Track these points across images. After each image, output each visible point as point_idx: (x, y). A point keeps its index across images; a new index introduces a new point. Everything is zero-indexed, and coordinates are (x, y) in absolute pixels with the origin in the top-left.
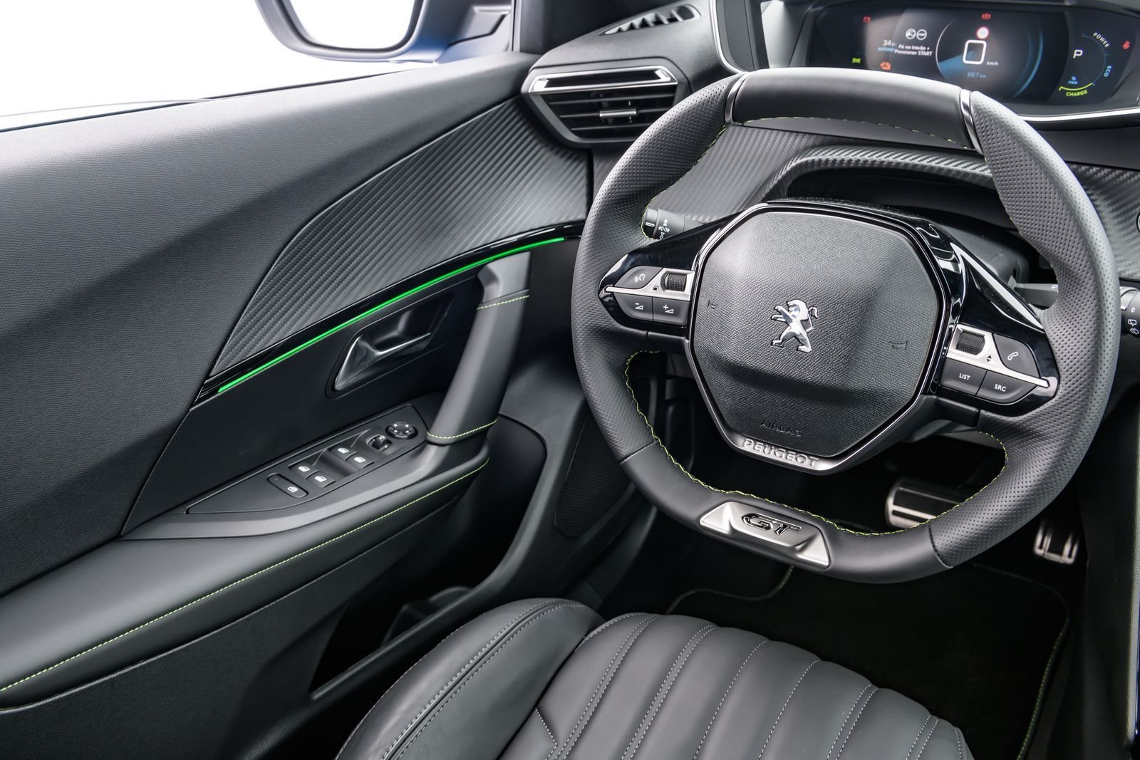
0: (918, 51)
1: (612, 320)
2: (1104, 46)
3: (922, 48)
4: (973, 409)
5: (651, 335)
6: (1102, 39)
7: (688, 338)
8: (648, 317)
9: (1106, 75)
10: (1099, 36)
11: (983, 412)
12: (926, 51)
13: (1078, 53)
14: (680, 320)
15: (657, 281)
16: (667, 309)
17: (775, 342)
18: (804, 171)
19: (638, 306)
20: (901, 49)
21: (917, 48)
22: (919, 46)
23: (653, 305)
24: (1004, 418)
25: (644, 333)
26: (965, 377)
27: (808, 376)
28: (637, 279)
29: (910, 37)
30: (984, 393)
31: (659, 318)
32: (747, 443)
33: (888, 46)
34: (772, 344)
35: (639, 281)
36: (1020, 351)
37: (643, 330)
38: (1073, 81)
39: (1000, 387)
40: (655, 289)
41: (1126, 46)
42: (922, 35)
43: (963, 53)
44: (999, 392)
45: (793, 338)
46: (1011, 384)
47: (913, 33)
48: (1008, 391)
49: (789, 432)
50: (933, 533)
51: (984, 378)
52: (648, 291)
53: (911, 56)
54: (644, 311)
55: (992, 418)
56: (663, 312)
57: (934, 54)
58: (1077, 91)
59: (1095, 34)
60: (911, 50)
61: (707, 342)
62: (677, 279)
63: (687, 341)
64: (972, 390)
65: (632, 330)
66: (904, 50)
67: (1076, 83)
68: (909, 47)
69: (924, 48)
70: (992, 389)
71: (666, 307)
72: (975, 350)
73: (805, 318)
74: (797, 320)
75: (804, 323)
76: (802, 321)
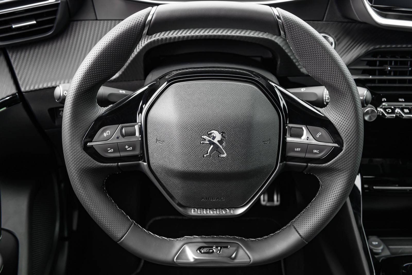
1: (95, 161)
4: (305, 164)
5: (120, 165)
7: (145, 162)
8: (117, 155)
11: (309, 164)
14: (137, 152)
15: (117, 133)
16: (128, 148)
17: (205, 156)
18: (153, 46)
19: (109, 150)
23: (118, 148)
24: (320, 165)
25: (116, 164)
26: (298, 149)
27: (228, 169)
28: (105, 135)
30: (308, 156)
31: (123, 154)
32: (193, 210)
34: (204, 157)
35: (107, 135)
36: (321, 132)
37: (115, 163)
39: (316, 151)
40: (118, 138)
44: (316, 153)
45: (215, 151)
46: (321, 148)
48: (320, 152)
49: (218, 200)
50: (297, 229)
51: (307, 148)
52: (113, 140)
54: (114, 152)
55: (314, 166)
56: (125, 150)
61: (161, 162)
62: (130, 129)
63: (145, 164)
64: (302, 155)
65: (108, 164)
70: (312, 152)
71: (127, 147)
72: (300, 136)
73: (220, 139)
74: (216, 141)
75: (220, 142)
76: (218, 141)
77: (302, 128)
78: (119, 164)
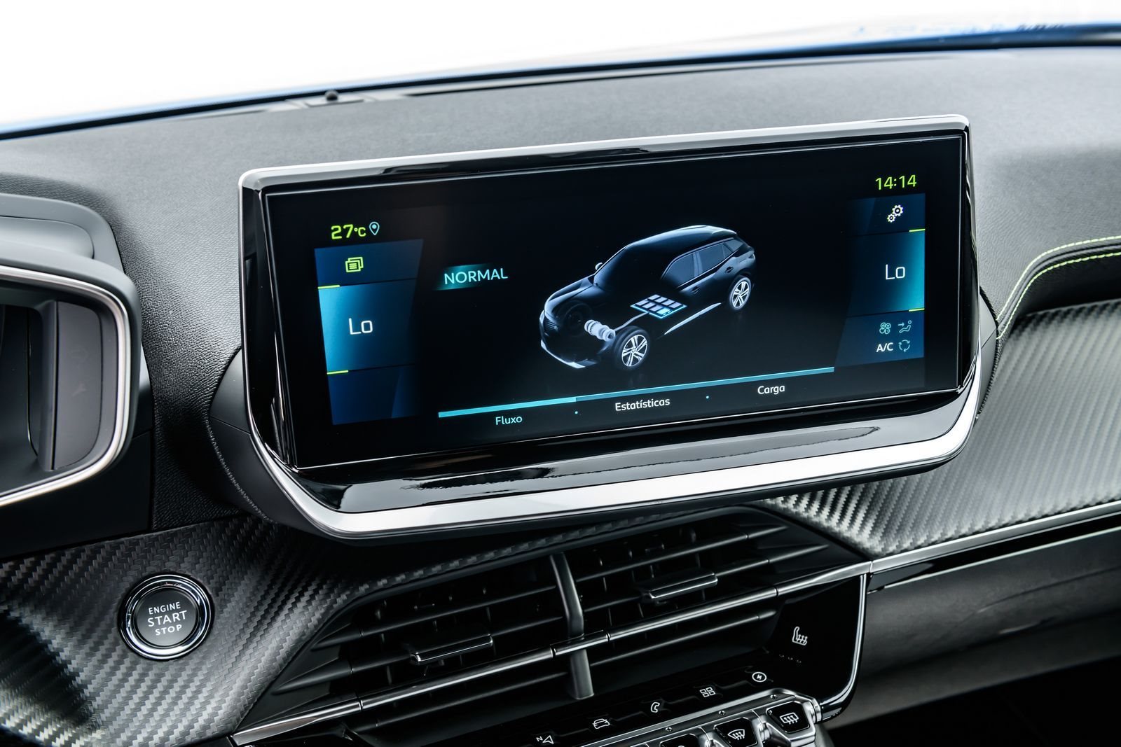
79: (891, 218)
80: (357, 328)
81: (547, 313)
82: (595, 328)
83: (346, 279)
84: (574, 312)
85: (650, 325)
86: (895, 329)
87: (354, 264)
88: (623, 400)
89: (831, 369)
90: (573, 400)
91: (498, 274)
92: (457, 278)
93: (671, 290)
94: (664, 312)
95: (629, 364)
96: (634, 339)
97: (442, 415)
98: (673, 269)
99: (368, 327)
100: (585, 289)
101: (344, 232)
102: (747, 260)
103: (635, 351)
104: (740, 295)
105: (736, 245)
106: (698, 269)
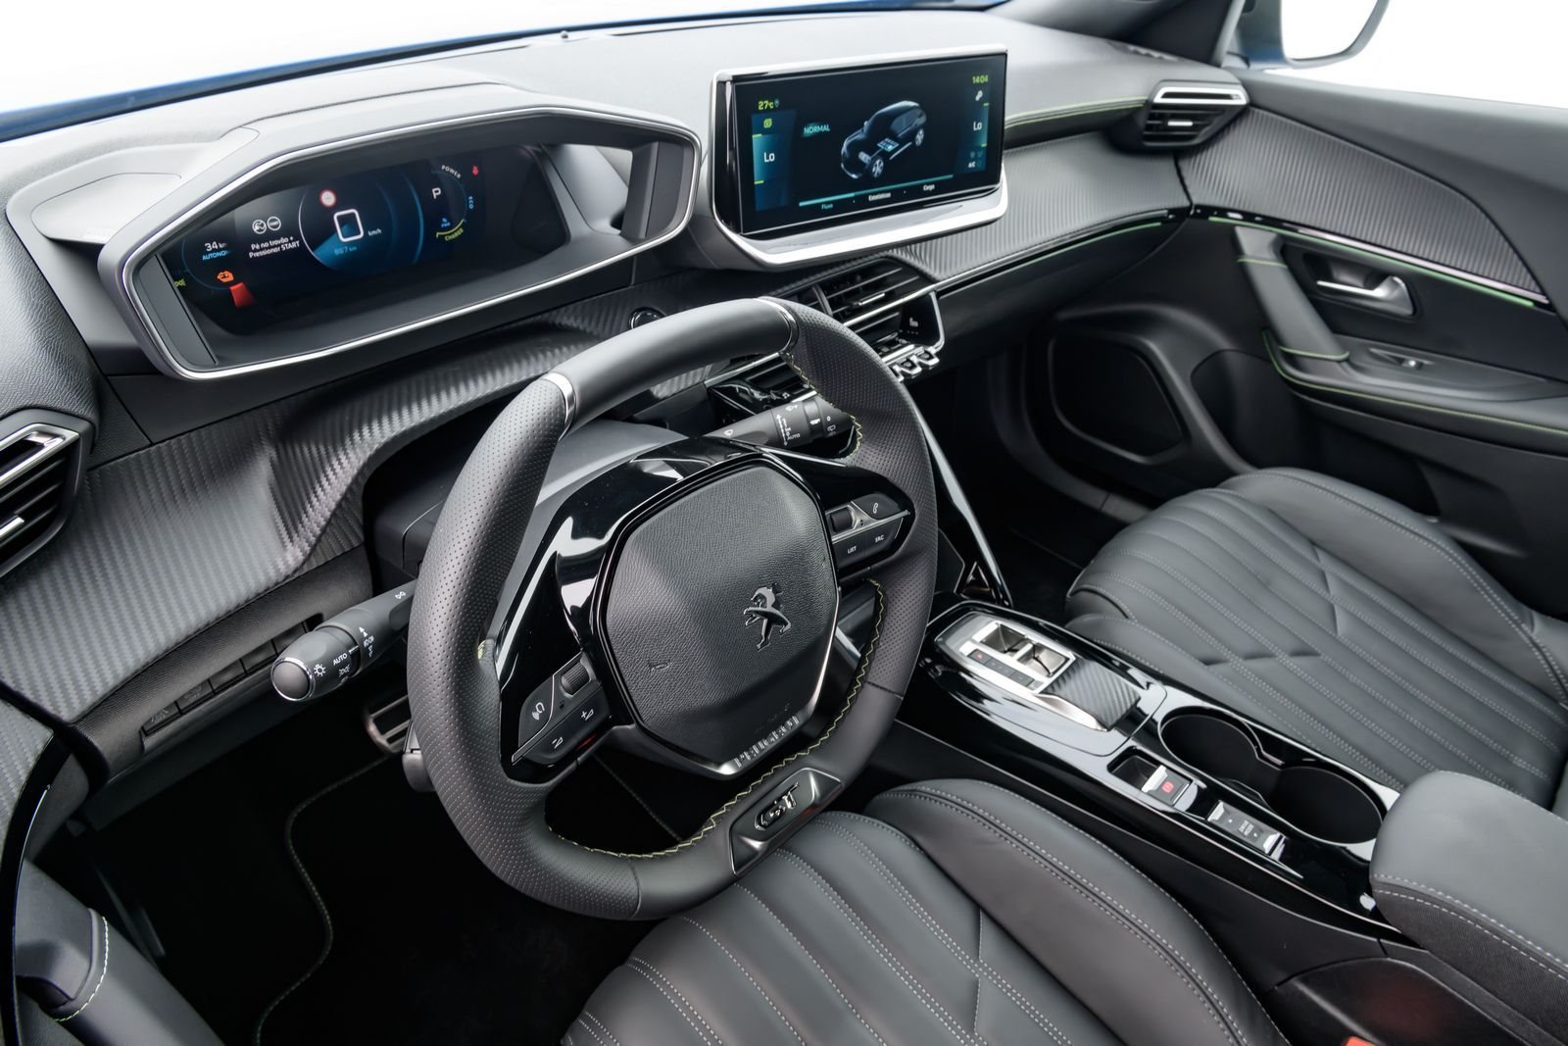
0: (279, 245)
1: (538, 786)
2: (456, 177)
3: (284, 240)
4: (867, 569)
6: (452, 171)
7: (631, 723)
8: (573, 742)
9: (471, 207)
10: (447, 169)
12: (290, 242)
13: (437, 192)
14: (604, 714)
15: (557, 697)
17: (759, 646)
19: (555, 743)
20: (256, 251)
21: (276, 242)
22: (279, 239)
23: (569, 727)
26: (852, 550)
28: (537, 715)
29: (260, 230)
30: (870, 552)
31: (582, 734)
32: (737, 761)
33: (214, 250)
34: (758, 650)
35: (541, 714)
36: (878, 501)
37: (572, 763)
38: (445, 223)
39: (880, 538)
40: (562, 707)
41: (475, 171)
42: (275, 223)
43: (336, 231)
44: (880, 542)
46: (885, 530)
47: (262, 225)
48: (885, 537)
51: (866, 539)
52: (555, 717)
53: (273, 254)
54: (567, 739)
56: (583, 723)
57: (301, 242)
58: (453, 233)
59: (443, 167)
60: (270, 247)
62: (575, 673)
63: (631, 726)
64: (859, 556)
65: (562, 774)
66: (261, 249)
67: (449, 224)
68: (266, 245)
69: (286, 240)
70: (873, 544)
71: (584, 714)
72: (848, 524)
73: (774, 600)
74: (769, 609)
75: (776, 605)
76: (773, 606)
77: (846, 509)
78: (579, 759)
79: (978, 98)
80: (768, 158)
81: (844, 149)
82: (864, 157)
83: (765, 132)
84: (855, 147)
85: (885, 155)
86: (976, 155)
87: (768, 123)
88: (873, 194)
89: (951, 176)
90: (852, 195)
91: (826, 128)
92: (810, 130)
93: (894, 137)
94: (890, 148)
95: (876, 175)
96: (878, 162)
97: (801, 204)
98: (895, 125)
99: (772, 157)
100: (859, 136)
101: (764, 105)
102: (922, 120)
103: (877, 169)
104: (920, 137)
105: (919, 112)
106: (904, 125)
